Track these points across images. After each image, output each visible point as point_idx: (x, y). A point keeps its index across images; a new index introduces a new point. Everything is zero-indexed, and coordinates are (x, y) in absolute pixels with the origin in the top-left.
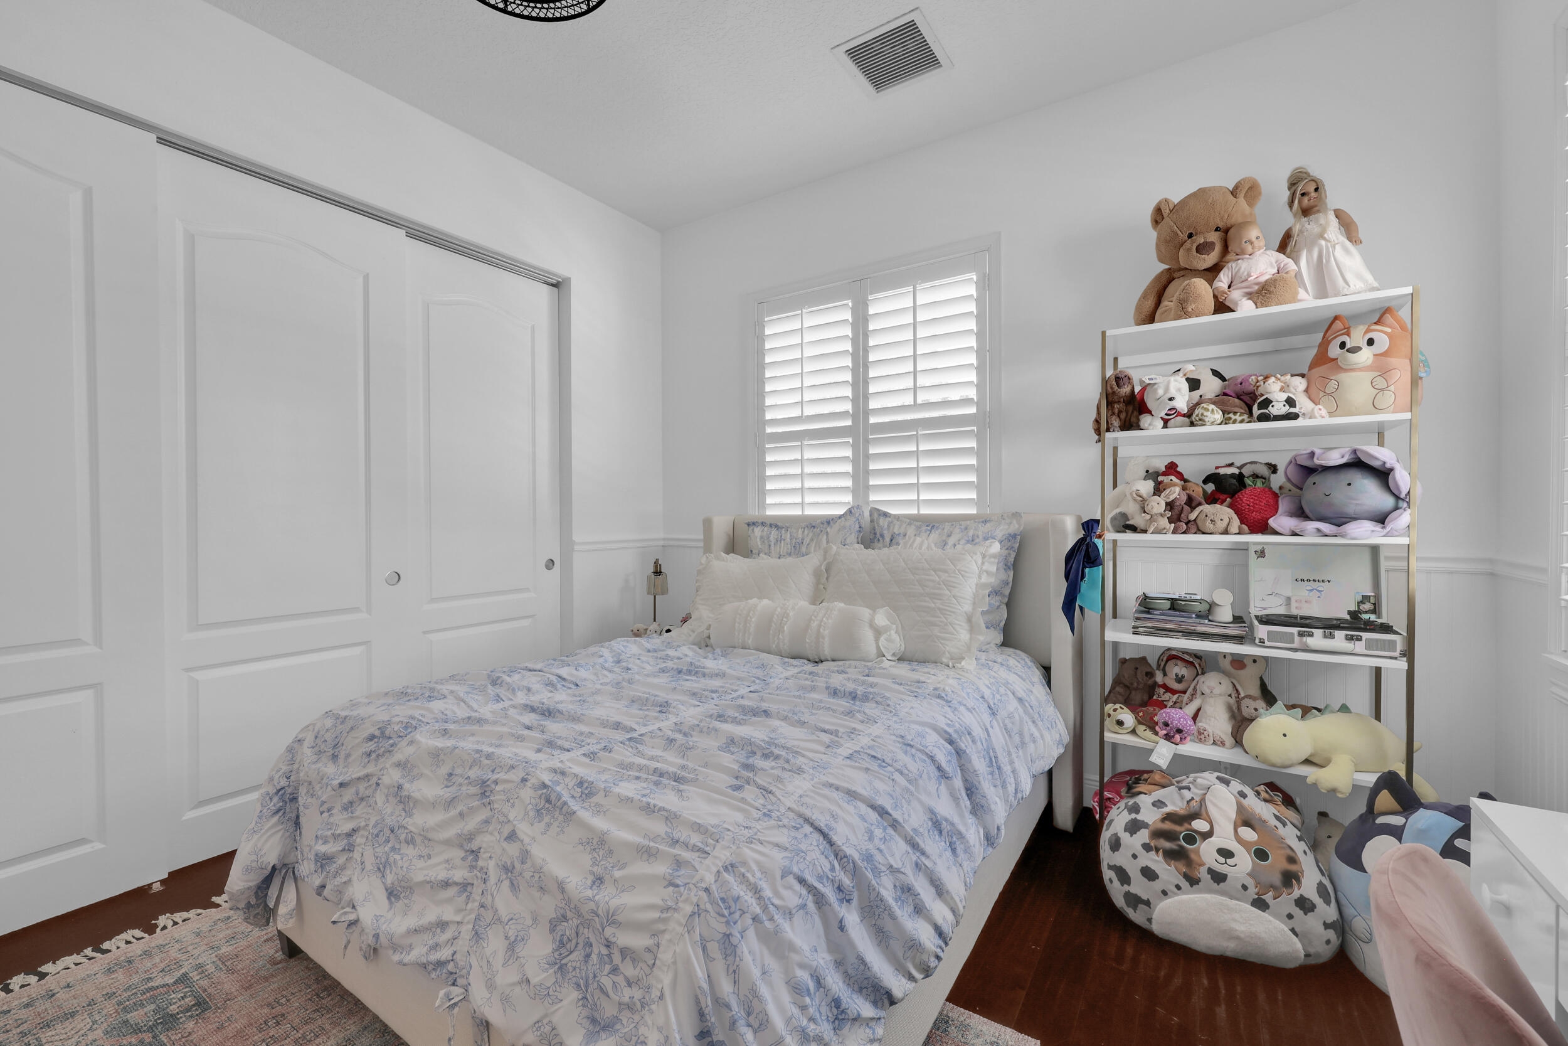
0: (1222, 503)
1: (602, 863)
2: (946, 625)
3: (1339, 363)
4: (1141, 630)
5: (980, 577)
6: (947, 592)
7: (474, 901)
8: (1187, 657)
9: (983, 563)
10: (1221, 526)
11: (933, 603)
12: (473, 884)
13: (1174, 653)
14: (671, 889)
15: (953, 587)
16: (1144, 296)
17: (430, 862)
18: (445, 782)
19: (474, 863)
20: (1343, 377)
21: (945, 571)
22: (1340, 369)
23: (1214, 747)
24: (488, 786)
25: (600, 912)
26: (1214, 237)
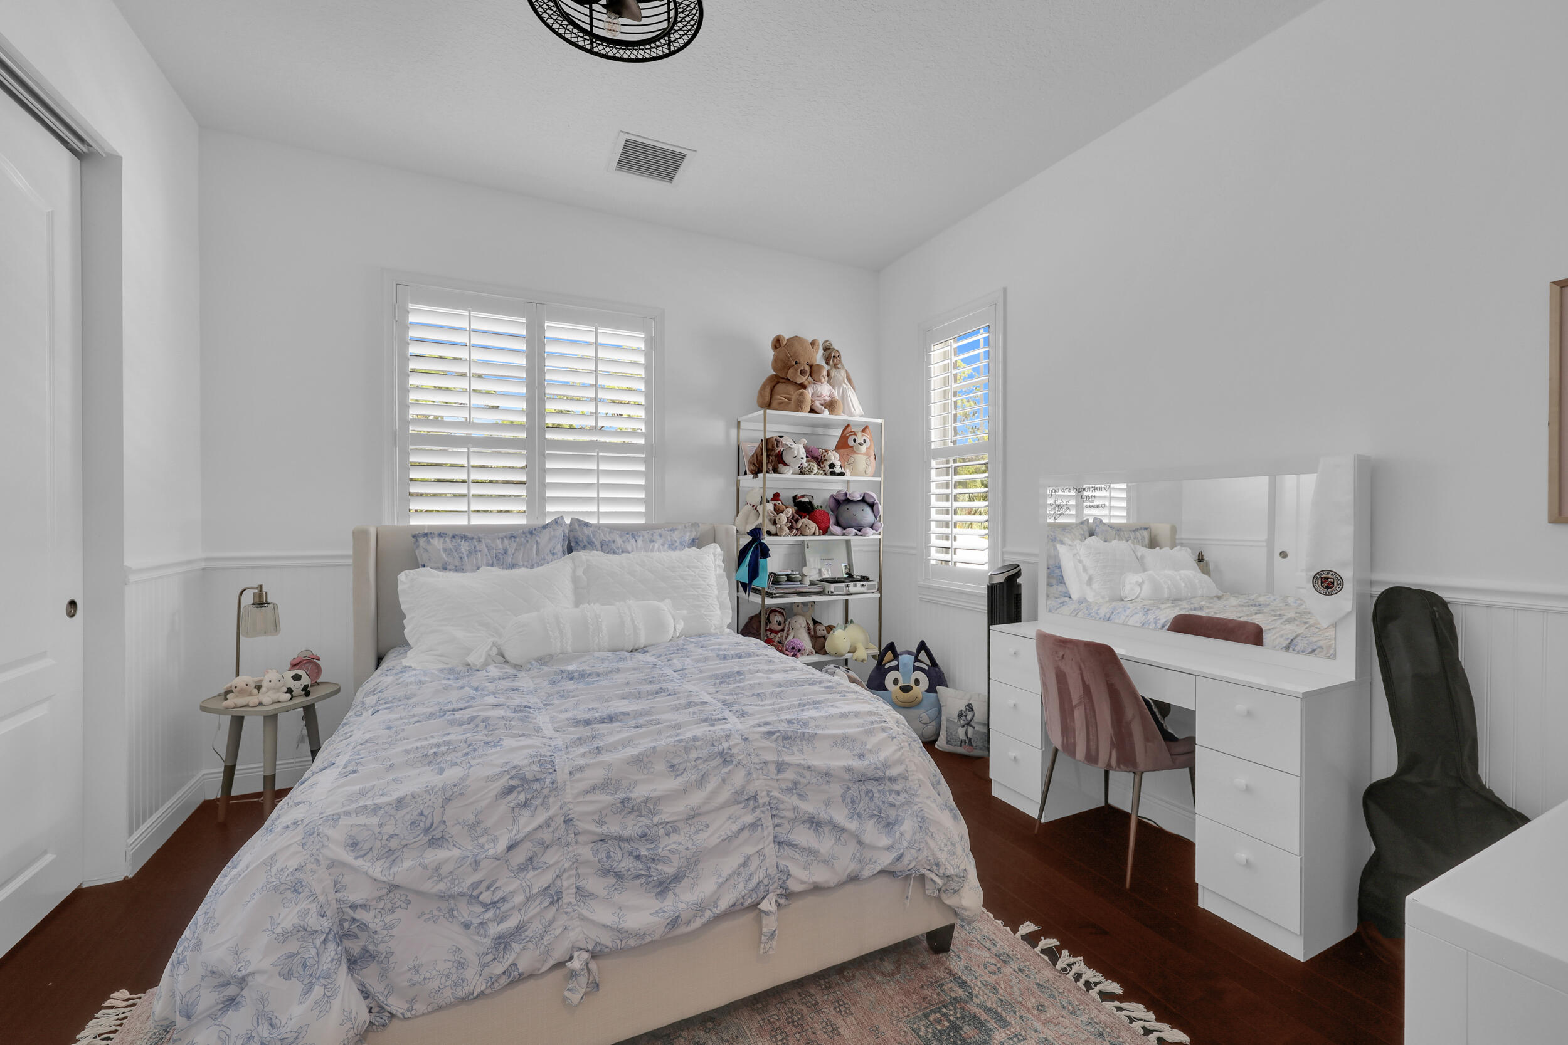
0: (804, 518)
1: (855, 748)
2: (709, 606)
3: (855, 449)
4: (778, 595)
5: (716, 571)
6: (703, 582)
7: (767, 827)
8: (780, 610)
9: (715, 560)
10: (813, 531)
11: (696, 591)
12: (760, 819)
13: (774, 608)
14: (895, 740)
15: (706, 578)
16: (764, 387)
17: (710, 830)
18: (672, 774)
19: (756, 804)
20: (856, 456)
21: (697, 568)
22: (855, 452)
23: (809, 656)
24: (727, 753)
25: (879, 766)
26: (807, 368)
